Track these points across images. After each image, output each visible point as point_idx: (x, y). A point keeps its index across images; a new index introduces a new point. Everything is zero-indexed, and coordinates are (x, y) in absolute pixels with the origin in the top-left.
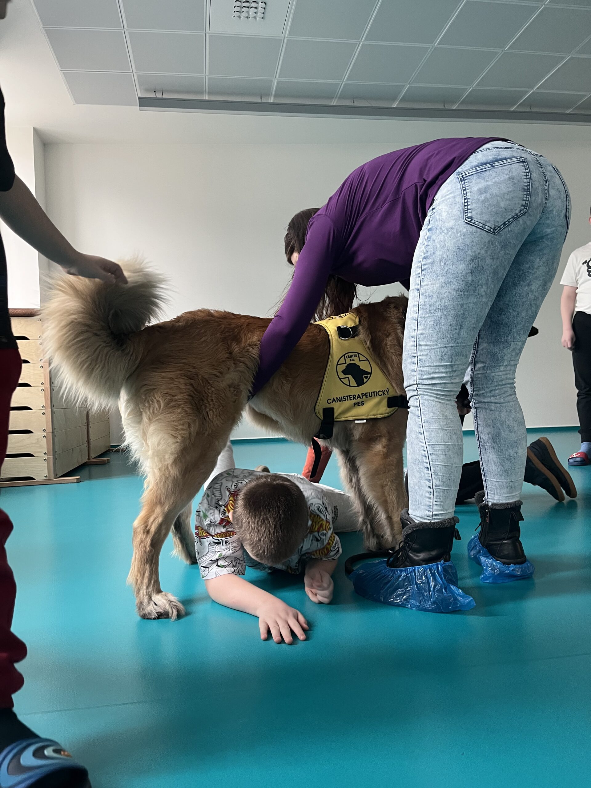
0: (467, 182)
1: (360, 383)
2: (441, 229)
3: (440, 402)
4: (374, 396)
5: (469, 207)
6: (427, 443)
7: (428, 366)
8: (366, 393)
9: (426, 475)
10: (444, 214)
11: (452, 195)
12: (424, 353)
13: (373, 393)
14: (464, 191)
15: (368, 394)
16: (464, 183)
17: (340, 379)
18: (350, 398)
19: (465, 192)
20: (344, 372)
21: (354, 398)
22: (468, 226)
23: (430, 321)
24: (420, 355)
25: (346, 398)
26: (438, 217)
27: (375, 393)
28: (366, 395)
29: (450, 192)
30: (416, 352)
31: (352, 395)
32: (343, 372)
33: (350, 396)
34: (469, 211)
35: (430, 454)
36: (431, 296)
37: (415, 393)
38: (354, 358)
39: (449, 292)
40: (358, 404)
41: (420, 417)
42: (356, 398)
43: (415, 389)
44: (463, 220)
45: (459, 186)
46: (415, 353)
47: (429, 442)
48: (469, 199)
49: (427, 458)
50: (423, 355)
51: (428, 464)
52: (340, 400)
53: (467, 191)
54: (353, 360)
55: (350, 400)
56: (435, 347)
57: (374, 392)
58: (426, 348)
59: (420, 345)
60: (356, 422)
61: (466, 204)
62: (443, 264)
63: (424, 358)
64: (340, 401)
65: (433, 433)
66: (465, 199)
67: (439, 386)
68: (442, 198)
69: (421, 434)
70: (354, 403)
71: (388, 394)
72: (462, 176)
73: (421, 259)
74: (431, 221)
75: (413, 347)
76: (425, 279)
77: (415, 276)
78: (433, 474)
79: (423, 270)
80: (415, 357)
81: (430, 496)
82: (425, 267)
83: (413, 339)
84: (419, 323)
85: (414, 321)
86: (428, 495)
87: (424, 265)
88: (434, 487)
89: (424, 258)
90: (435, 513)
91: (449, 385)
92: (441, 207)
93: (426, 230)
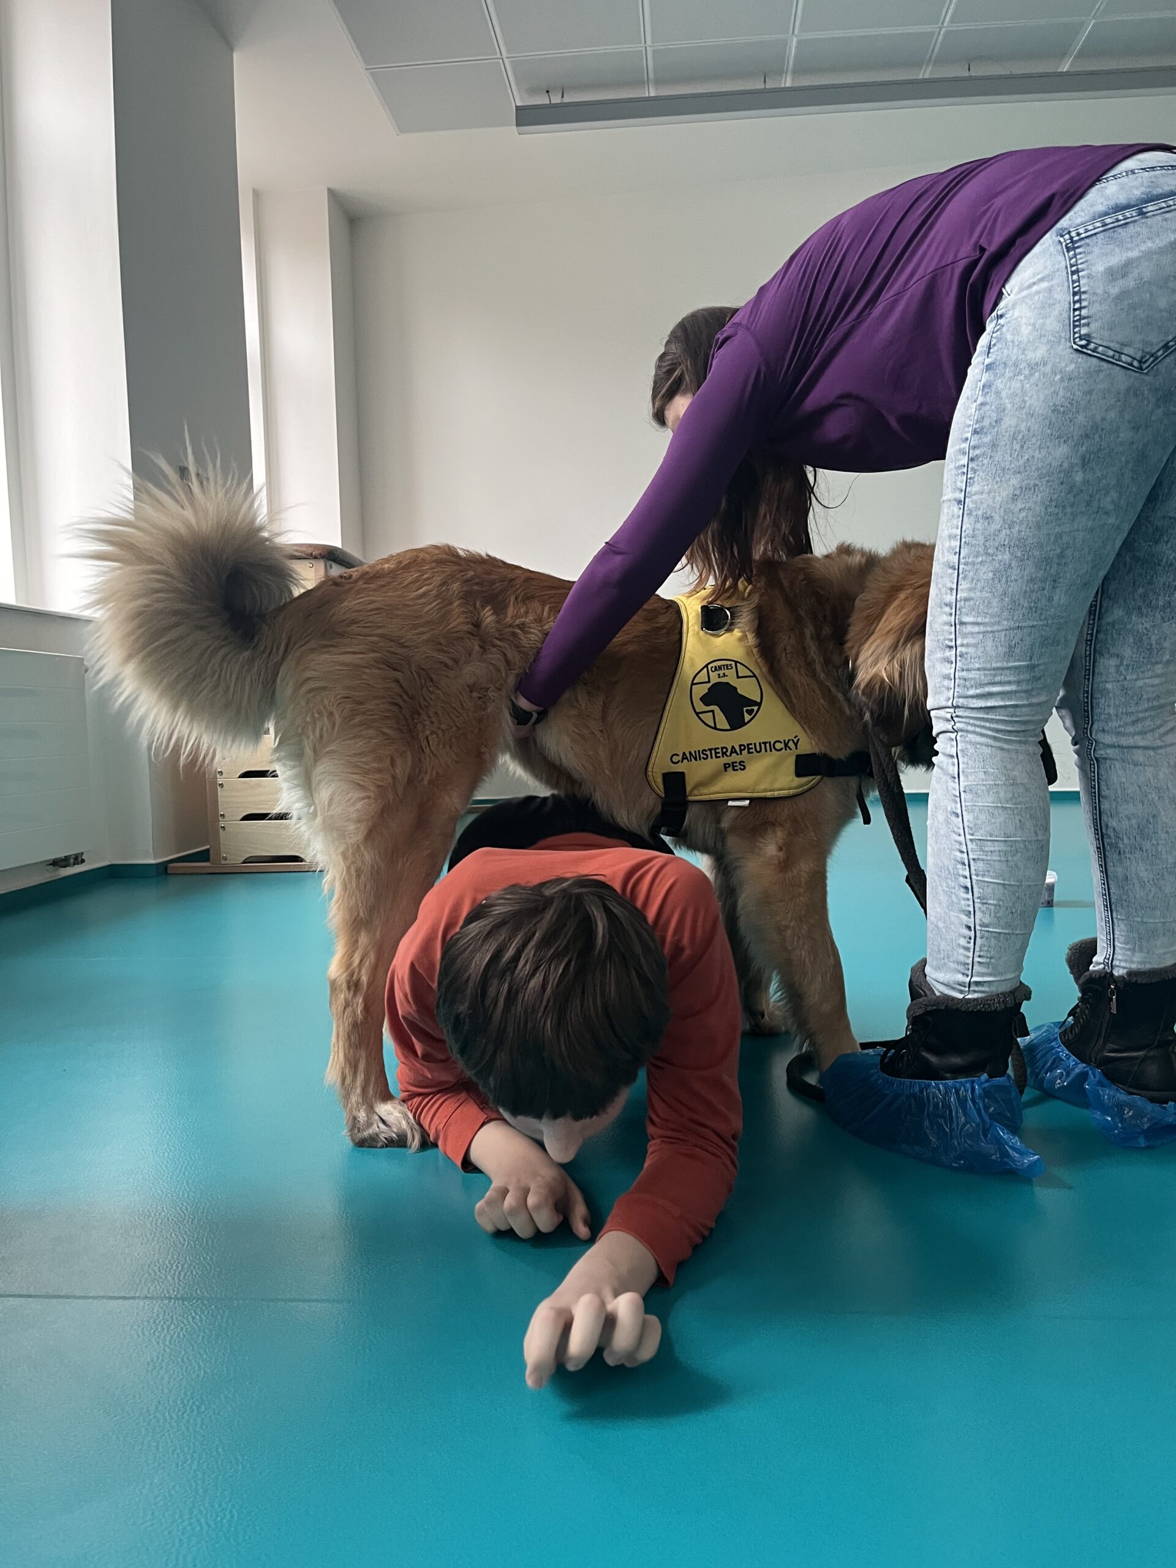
0: (1080, 253)
1: (736, 722)
2: (1016, 365)
3: (1002, 749)
4: (766, 751)
5: (1084, 312)
6: (968, 837)
7: (979, 669)
8: (748, 745)
9: (963, 902)
10: (1026, 331)
11: (1044, 285)
12: (971, 640)
13: (763, 746)
14: (1073, 273)
15: (753, 746)
16: (1075, 256)
17: (697, 714)
18: (716, 753)
19: (1075, 277)
20: (705, 700)
21: (724, 754)
22: (1081, 359)
23: (986, 573)
24: (962, 645)
25: (708, 753)
26: (1009, 337)
27: (768, 745)
28: (746, 748)
29: (1040, 276)
30: (953, 636)
31: (720, 746)
32: (701, 699)
33: (716, 749)
34: (1082, 322)
35: (974, 859)
36: (988, 518)
37: (949, 727)
38: (727, 672)
39: (1030, 509)
40: (733, 766)
41: (957, 780)
42: (728, 753)
43: (949, 716)
44: (1068, 344)
45: (1061, 261)
46: (951, 640)
47: (972, 835)
48: (1084, 292)
49: (967, 867)
50: (968, 645)
51: (969, 880)
52: (695, 756)
53: (1081, 274)
54: (724, 675)
55: (716, 757)
56: (995, 628)
57: (765, 743)
58: (976, 629)
59: (962, 623)
60: (730, 803)
61: (1077, 306)
62: (1017, 446)
63: (971, 650)
64: (696, 759)
65: (982, 817)
66: (1075, 294)
67: (1002, 711)
68: (1021, 290)
69: (957, 816)
70: (725, 764)
71: (796, 748)
72: (1071, 238)
73: (969, 435)
74: (994, 345)
75: (947, 627)
76: (976, 479)
77: (954, 472)
78: (976, 900)
79: (972, 460)
80: (951, 647)
81: (968, 945)
82: (977, 452)
83: (947, 609)
84: (961, 576)
85: (950, 571)
86: (963, 942)
87: (975, 448)
88: (978, 927)
89: (975, 432)
90: (974, 979)
91: (1024, 710)
92: (1016, 313)
93: (982, 367)
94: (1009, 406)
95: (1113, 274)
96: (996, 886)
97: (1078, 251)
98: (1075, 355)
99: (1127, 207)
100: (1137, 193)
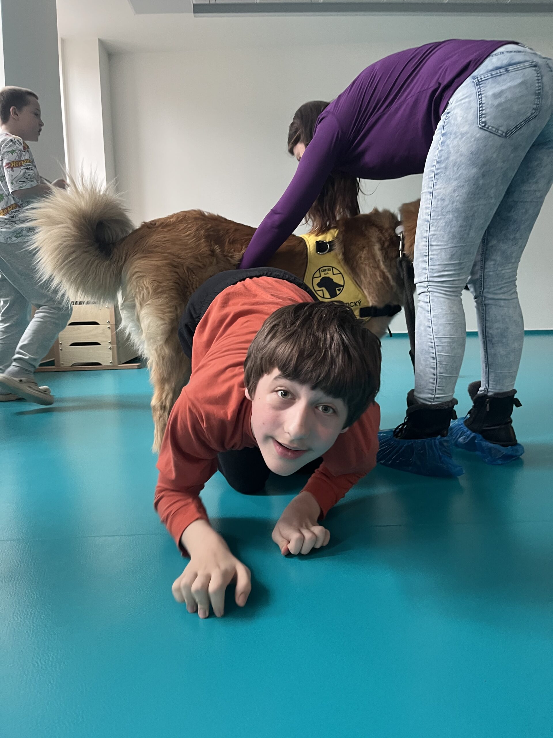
0: (482, 87)
2: (455, 133)
3: (448, 299)
5: (484, 112)
6: (435, 336)
7: (439, 265)
9: (432, 364)
10: (459, 119)
11: (467, 100)
12: (434, 252)
14: (479, 95)
16: (480, 88)
17: (315, 291)
19: (480, 97)
20: (319, 285)
22: (482, 131)
23: (442, 223)
24: (431, 255)
26: (452, 122)
29: (465, 96)
30: (427, 251)
32: (317, 285)
34: (483, 116)
35: (437, 346)
36: (443, 200)
37: (426, 290)
38: (328, 272)
41: (430, 312)
43: (426, 285)
44: (477, 126)
45: (474, 90)
46: (426, 253)
47: (436, 335)
48: (484, 103)
49: (434, 349)
50: (434, 255)
51: (434, 354)
53: (482, 95)
54: (327, 274)
56: (446, 247)
58: (438, 248)
59: (431, 245)
61: (481, 109)
62: (455, 169)
63: (435, 257)
65: (441, 328)
66: (480, 104)
67: (448, 282)
68: (457, 102)
69: (430, 327)
71: (360, 305)
72: (478, 80)
73: (435, 164)
74: (446, 125)
75: (424, 247)
76: (438, 183)
77: (428, 180)
78: (438, 363)
79: (436, 174)
80: (426, 256)
81: (434, 382)
82: (439, 171)
83: (425, 239)
84: (431, 225)
85: (426, 223)
86: (431, 380)
87: (438, 169)
88: (438, 374)
89: (438, 162)
90: (437, 396)
91: (457, 282)
92: (456, 111)
93: (440, 135)
94: (452, 152)
95: (496, 96)
96: (445, 357)
97: (481, 86)
98: (479, 129)
99: (501, 68)
100: (505, 62)
